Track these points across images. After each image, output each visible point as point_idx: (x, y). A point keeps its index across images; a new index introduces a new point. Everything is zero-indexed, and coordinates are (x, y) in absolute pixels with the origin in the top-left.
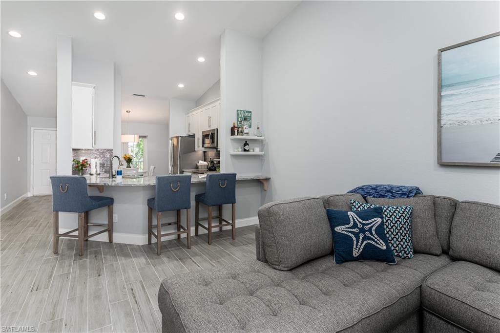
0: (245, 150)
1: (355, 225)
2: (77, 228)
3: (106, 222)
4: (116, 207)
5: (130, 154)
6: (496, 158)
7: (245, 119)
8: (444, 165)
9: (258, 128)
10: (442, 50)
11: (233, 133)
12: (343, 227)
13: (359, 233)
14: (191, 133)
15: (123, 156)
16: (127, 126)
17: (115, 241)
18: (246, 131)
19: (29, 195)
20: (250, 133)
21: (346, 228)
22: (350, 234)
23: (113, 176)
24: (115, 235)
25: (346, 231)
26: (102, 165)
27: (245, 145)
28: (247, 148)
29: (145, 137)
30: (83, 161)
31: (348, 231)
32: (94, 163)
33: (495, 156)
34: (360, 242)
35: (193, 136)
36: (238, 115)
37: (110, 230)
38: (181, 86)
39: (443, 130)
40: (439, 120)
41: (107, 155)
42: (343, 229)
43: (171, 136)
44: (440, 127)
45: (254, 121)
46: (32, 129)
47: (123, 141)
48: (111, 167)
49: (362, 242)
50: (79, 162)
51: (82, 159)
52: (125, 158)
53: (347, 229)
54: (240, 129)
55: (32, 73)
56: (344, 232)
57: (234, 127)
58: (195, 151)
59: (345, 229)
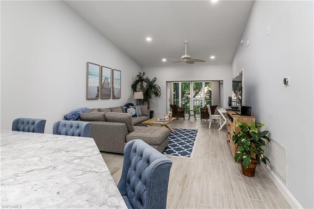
33: (96, 96)
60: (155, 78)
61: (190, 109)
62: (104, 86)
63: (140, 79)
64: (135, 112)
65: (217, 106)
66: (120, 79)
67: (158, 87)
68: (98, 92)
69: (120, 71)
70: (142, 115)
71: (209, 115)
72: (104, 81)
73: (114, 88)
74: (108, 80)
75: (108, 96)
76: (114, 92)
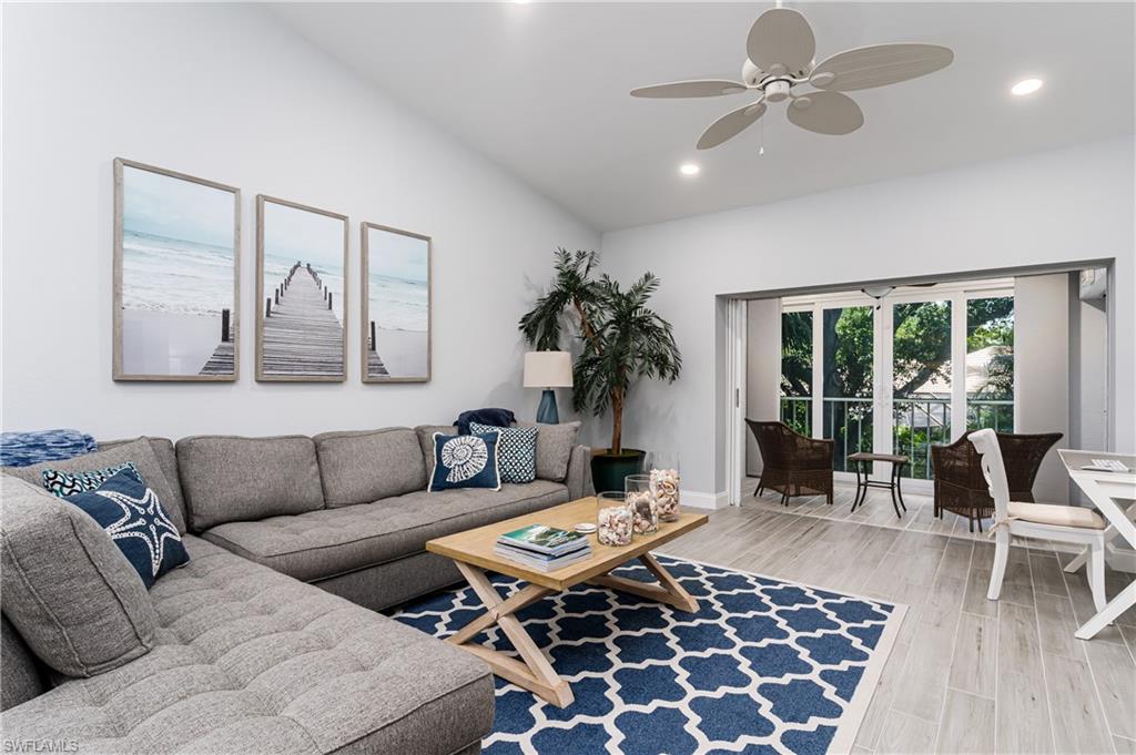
1: (135, 516)
6: (206, 369)
12: (116, 525)
13: (147, 525)
21: (124, 525)
22: (137, 534)
25: (126, 531)
31: (131, 530)
33: (204, 365)
34: (157, 541)
40: (117, 295)
42: (119, 530)
44: (120, 309)
49: (159, 540)
53: (128, 527)
56: (125, 535)
59: (123, 528)
60: (647, 277)
61: (876, 451)
62: (281, 309)
63: (572, 288)
64: (484, 462)
65: (1060, 436)
66: (426, 279)
67: (660, 325)
68: (225, 337)
69: (428, 239)
70: (538, 478)
71: (987, 504)
72: (288, 281)
73: (373, 324)
74: (319, 283)
75: (322, 365)
76: (374, 349)
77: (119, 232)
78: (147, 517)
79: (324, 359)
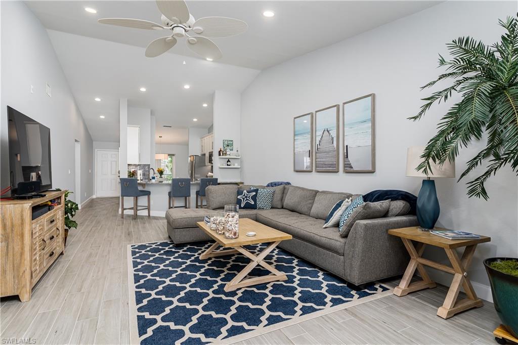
0: (228, 165)
2: (133, 207)
3: (147, 205)
4: (151, 196)
5: (162, 168)
7: (228, 146)
8: (297, 171)
9: (237, 151)
10: (295, 118)
11: (220, 155)
14: (203, 153)
15: (157, 169)
16: (161, 147)
17: (151, 215)
18: (228, 153)
19: (94, 197)
20: (231, 154)
21: (241, 196)
23: (150, 180)
24: (151, 212)
26: (144, 175)
27: (228, 162)
28: (229, 163)
29: (174, 155)
30: (133, 171)
32: (140, 173)
35: (205, 155)
36: (224, 143)
37: (148, 208)
38: (195, 120)
39: (296, 155)
40: (294, 150)
41: (146, 168)
43: (190, 155)
44: (294, 154)
45: (235, 147)
46: (96, 150)
47: (157, 159)
48: (149, 175)
49: (245, 201)
50: (131, 172)
51: (132, 170)
52: (158, 171)
54: (224, 152)
55: (102, 117)
56: (240, 198)
57: (221, 150)
58: (205, 166)
62: (320, 147)
72: (322, 136)
73: (347, 146)
74: (330, 134)
75: (331, 165)
76: (347, 157)
77: (295, 135)
78: (246, 197)
79: (330, 163)
